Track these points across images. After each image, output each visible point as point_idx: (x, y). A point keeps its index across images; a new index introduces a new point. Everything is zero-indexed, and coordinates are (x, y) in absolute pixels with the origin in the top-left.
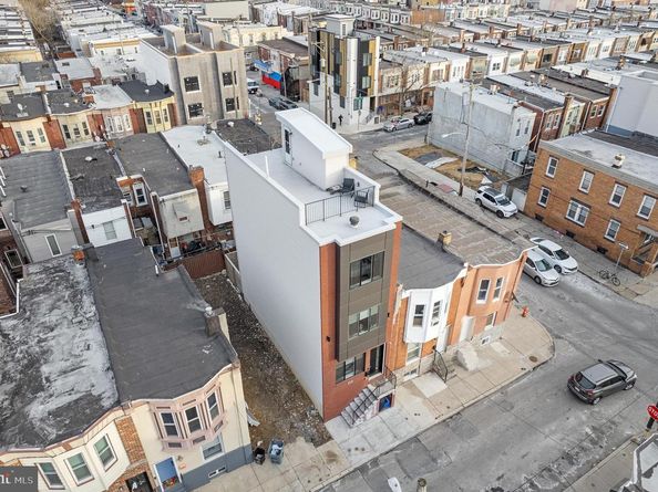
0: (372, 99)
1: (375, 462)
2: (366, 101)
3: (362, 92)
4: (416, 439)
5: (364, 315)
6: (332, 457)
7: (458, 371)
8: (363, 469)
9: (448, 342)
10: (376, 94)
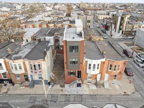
0: (123, 31)
1: (70, 95)
2: (121, 31)
3: (120, 29)
4: (81, 95)
5: (74, 60)
6: (62, 90)
7: (102, 87)
8: (66, 95)
9: (101, 79)
10: (124, 30)
